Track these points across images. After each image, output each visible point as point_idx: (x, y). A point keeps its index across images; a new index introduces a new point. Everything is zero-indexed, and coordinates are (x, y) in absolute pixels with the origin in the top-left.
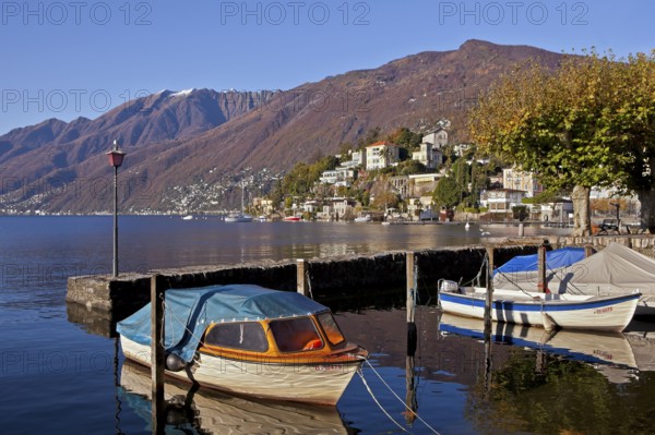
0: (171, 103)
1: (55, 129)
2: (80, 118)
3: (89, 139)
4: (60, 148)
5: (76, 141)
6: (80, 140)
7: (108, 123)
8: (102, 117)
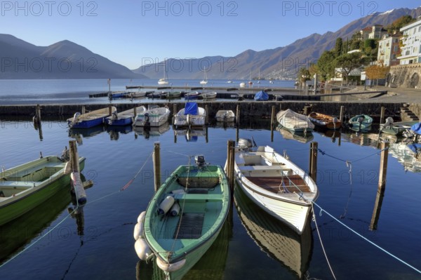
0: (379, 19)
1: (315, 38)
2: (328, 32)
3: (330, 43)
4: (316, 48)
5: (324, 44)
6: (326, 44)
7: (342, 33)
8: (339, 31)
